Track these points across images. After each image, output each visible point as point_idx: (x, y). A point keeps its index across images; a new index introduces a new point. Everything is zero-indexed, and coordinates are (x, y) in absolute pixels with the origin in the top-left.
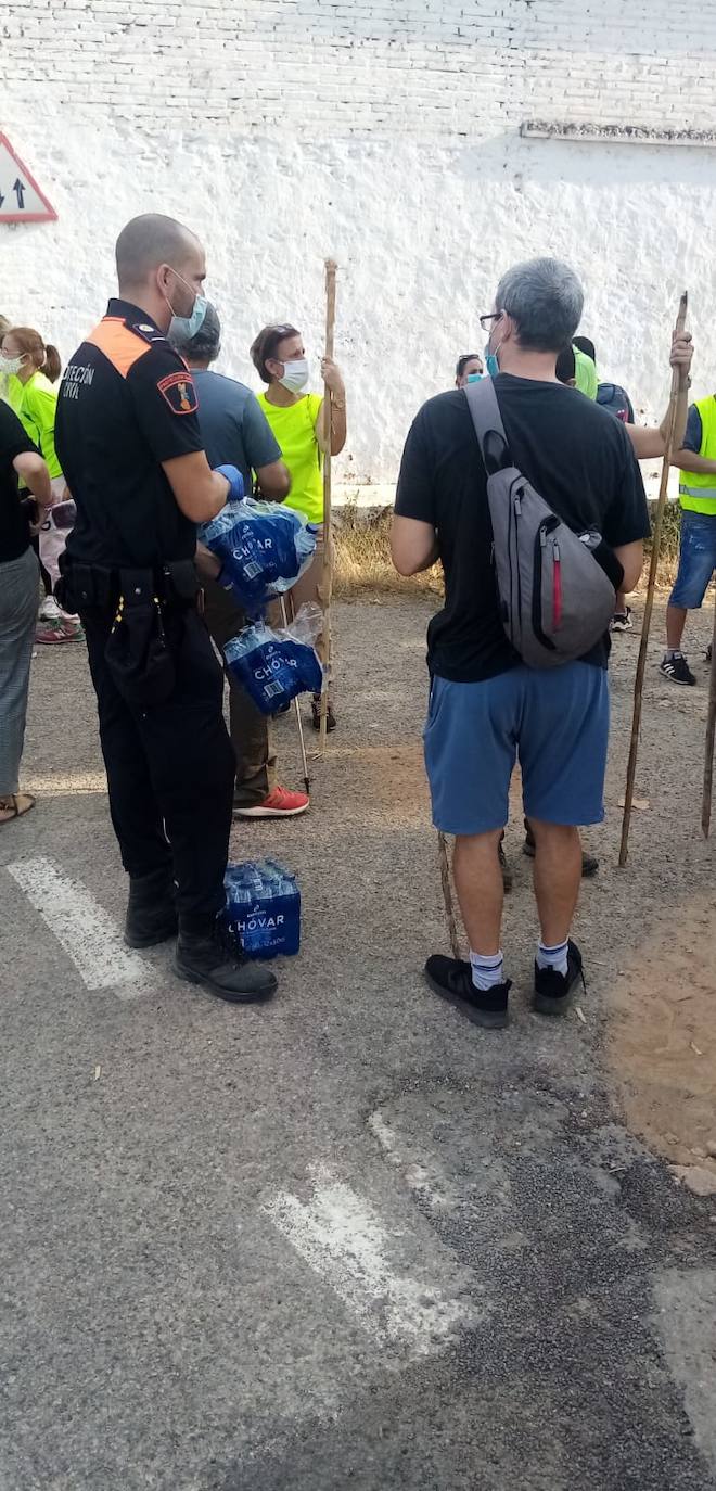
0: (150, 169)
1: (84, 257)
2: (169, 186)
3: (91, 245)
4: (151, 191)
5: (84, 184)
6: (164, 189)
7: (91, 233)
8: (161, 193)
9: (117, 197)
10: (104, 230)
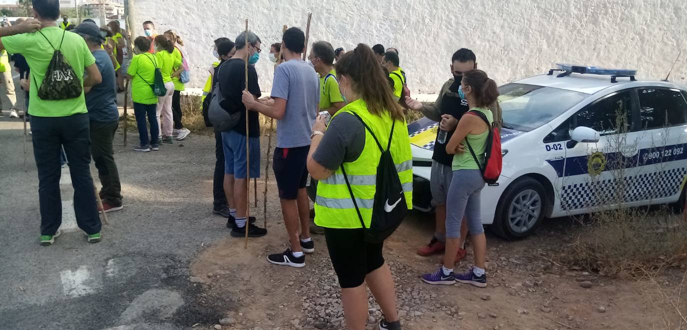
1: (174, 7)
3: (177, 2)
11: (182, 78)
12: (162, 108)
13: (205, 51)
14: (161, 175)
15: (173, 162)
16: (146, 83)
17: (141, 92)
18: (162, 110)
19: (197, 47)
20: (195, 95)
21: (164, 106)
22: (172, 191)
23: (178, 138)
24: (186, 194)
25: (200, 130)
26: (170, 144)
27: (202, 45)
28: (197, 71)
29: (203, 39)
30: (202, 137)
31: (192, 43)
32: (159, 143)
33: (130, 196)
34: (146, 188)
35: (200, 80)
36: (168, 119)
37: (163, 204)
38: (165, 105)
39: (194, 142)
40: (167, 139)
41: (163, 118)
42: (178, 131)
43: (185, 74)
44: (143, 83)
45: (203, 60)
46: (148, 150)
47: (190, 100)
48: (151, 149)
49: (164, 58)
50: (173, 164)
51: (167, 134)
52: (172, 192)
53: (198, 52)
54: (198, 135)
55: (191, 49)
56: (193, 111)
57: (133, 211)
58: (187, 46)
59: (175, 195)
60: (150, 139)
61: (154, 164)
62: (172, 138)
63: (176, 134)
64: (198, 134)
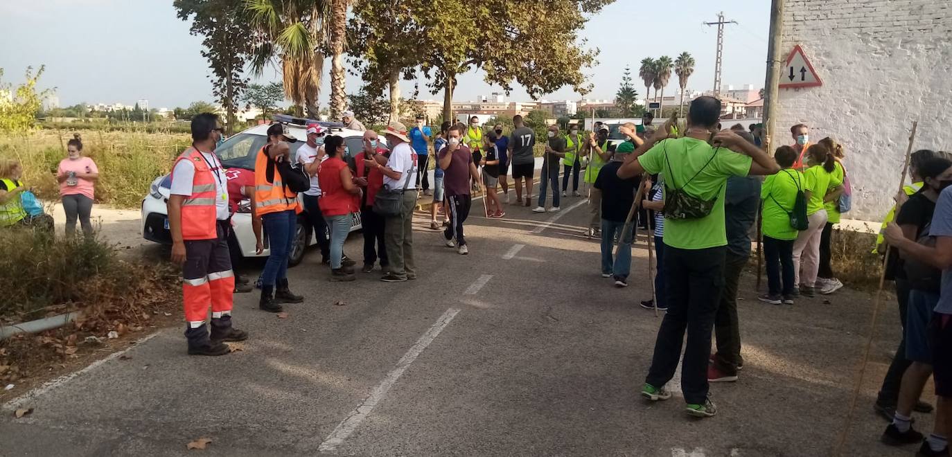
0: (879, 58)
1: (834, 103)
2: (889, 66)
3: (839, 98)
4: (878, 69)
5: (840, 68)
6: (887, 68)
7: (840, 91)
8: (884, 70)
9: (857, 73)
10: (848, 90)
11: (841, 206)
12: (805, 245)
13: (875, 166)
14: (799, 341)
15: (817, 326)
16: (783, 211)
17: (774, 222)
18: (805, 248)
19: (862, 161)
20: (852, 230)
21: (808, 243)
22: (816, 368)
23: (822, 290)
24: (839, 377)
25: (855, 282)
26: (810, 298)
27: (871, 158)
28: (858, 195)
29: (874, 149)
30: (859, 293)
31: (855, 154)
32: (795, 294)
33: (756, 364)
34: (779, 356)
35: (861, 208)
36: (813, 263)
37: (804, 383)
38: (810, 242)
39: (847, 299)
40: (806, 291)
41: (806, 259)
42: (824, 281)
43: (846, 200)
44: (776, 210)
45: (870, 179)
46: (779, 302)
47: (842, 236)
48: (783, 301)
49: (818, 176)
50: (815, 328)
51: (808, 283)
52: (817, 370)
53: (863, 168)
54: (852, 291)
55: (854, 163)
56: (847, 252)
57: (762, 387)
58: (847, 159)
59: (821, 375)
60: (782, 287)
61: (788, 323)
62: (814, 290)
63: (819, 284)
64: (852, 288)
